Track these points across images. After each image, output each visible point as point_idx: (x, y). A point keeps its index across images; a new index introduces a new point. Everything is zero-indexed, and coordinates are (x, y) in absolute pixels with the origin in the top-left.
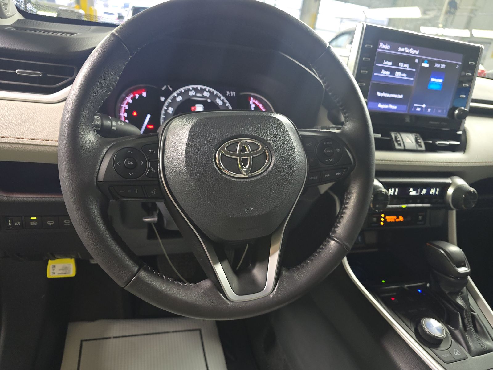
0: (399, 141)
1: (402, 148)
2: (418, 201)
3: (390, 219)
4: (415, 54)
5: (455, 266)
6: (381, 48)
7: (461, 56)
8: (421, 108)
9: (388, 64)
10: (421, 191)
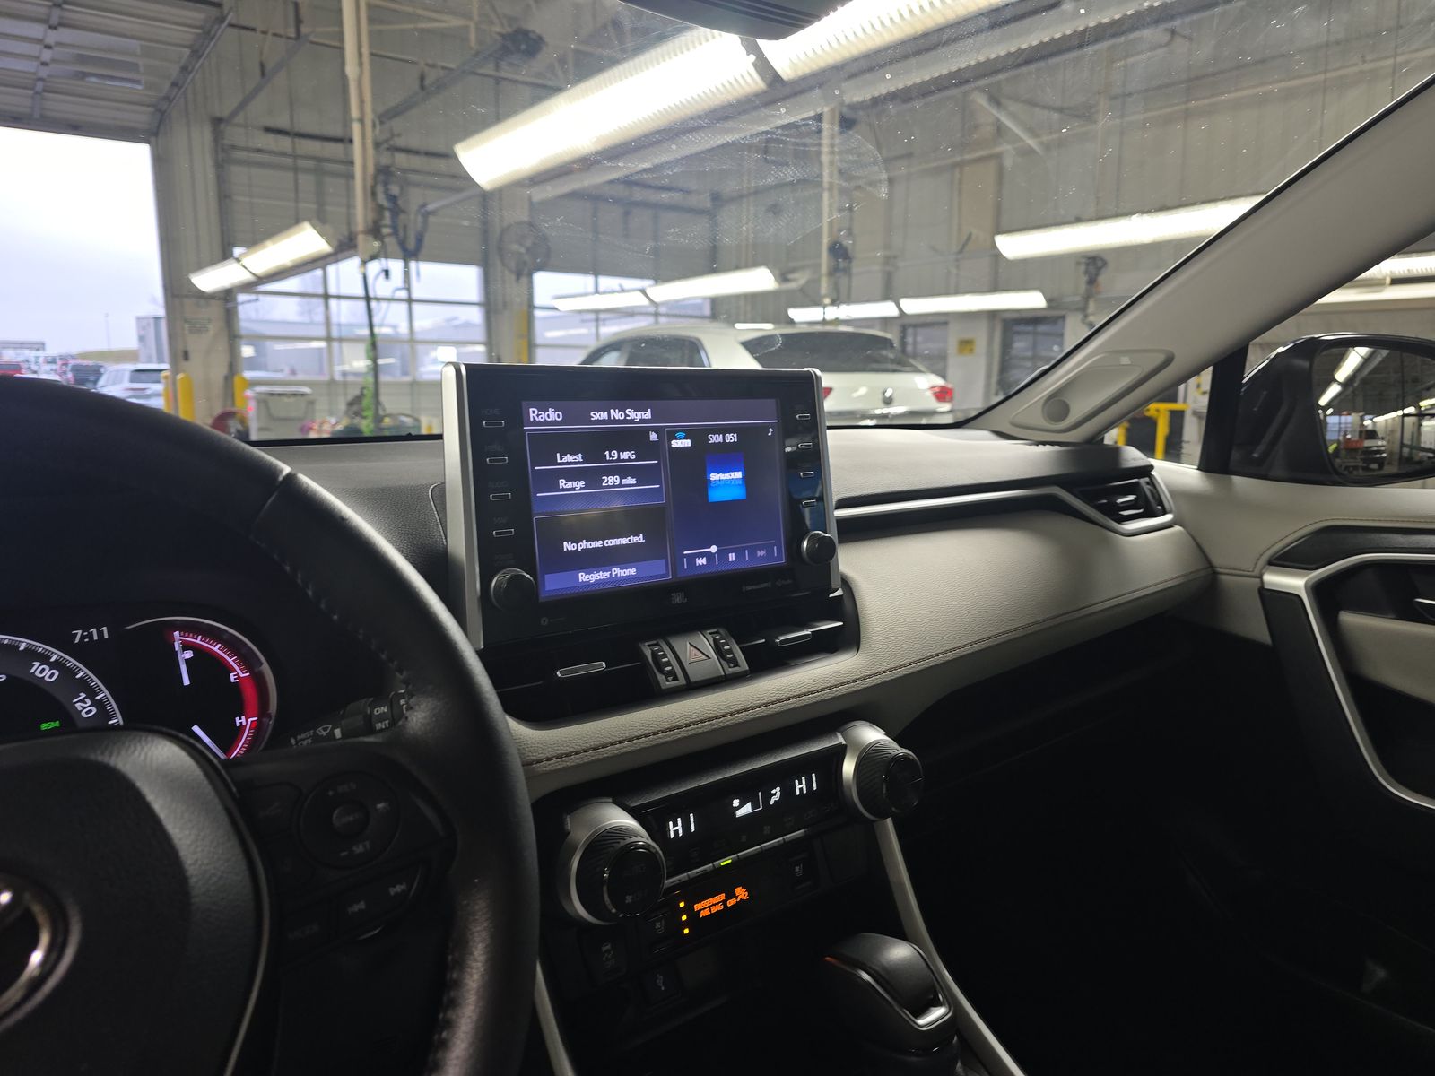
0: (668, 663)
1: (682, 681)
2: (767, 830)
3: (707, 907)
4: (642, 421)
5: (906, 1014)
6: (535, 423)
7: (770, 404)
8: (709, 556)
9: (571, 459)
10: (768, 796)
